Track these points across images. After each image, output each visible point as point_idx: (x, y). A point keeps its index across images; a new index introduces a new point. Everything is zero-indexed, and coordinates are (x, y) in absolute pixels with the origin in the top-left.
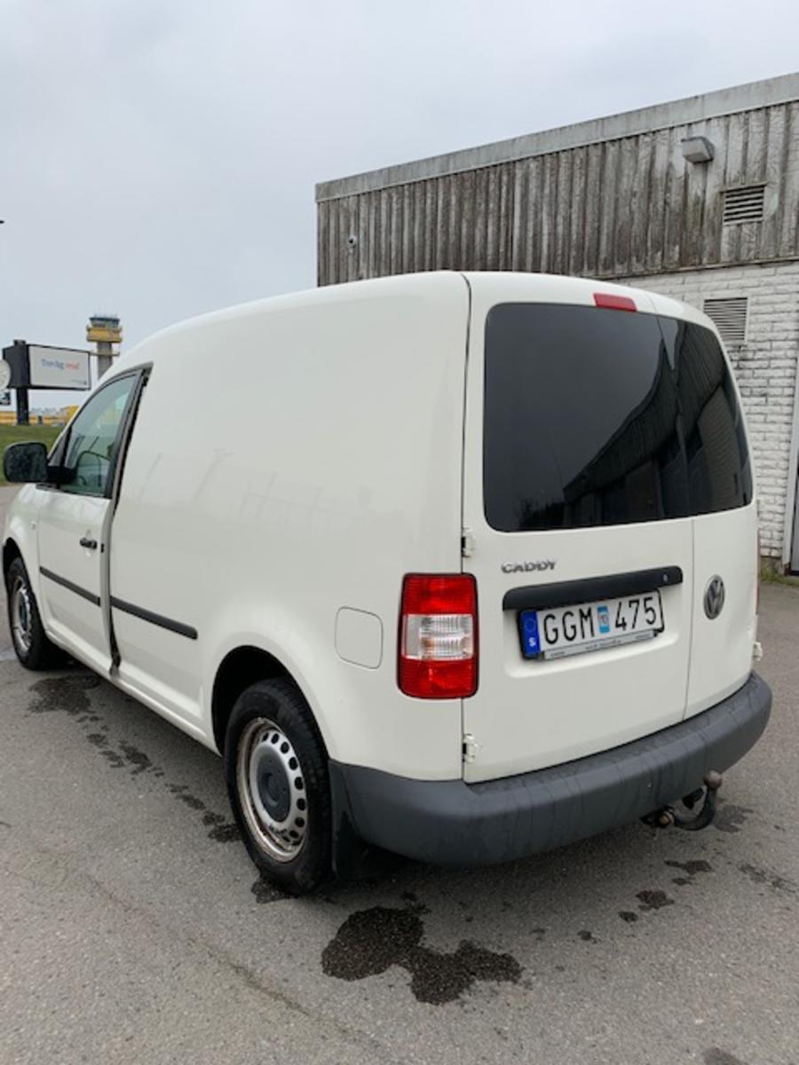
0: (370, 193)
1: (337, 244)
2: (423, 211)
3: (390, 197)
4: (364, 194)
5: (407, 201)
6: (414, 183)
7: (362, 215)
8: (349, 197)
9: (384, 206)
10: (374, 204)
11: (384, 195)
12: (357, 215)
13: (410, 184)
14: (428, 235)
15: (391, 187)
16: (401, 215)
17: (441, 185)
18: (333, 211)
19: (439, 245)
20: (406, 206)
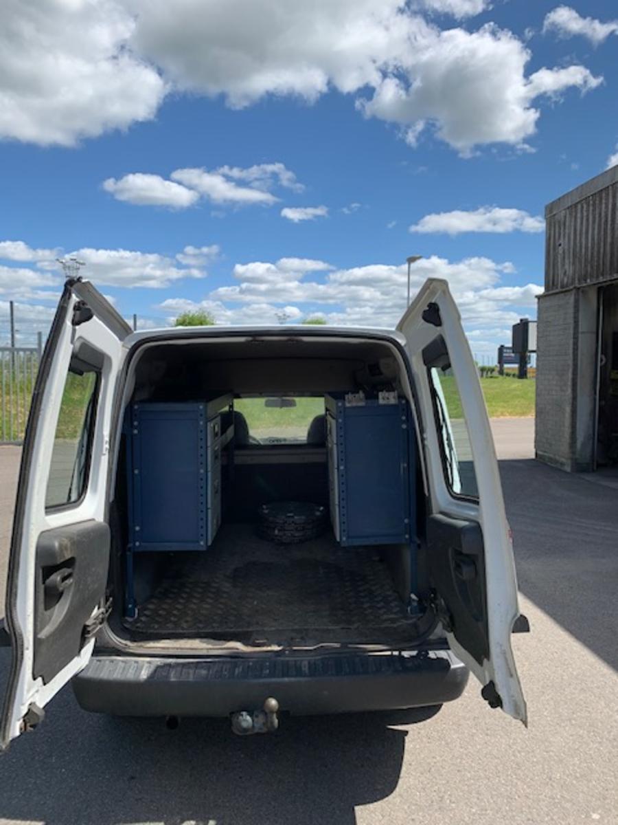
0: (571, 206)
1: (554, 249)
2: (600, 214)
3: (582, 207)
4: (568, 208)
5: (591, 208)
6: (595, 194)
7: (567, 224)
8: (560, 212)
9: (579, 215)
10: (574, 214)
11: (579, 206)
12: (565, 224)
13: (592, 195)
14: (602, 233)
15: (582, 201)
16: (588, 220)
17: (611, 192)
18: (553, 224)
19: (609, 240)
20: (591, 211)
